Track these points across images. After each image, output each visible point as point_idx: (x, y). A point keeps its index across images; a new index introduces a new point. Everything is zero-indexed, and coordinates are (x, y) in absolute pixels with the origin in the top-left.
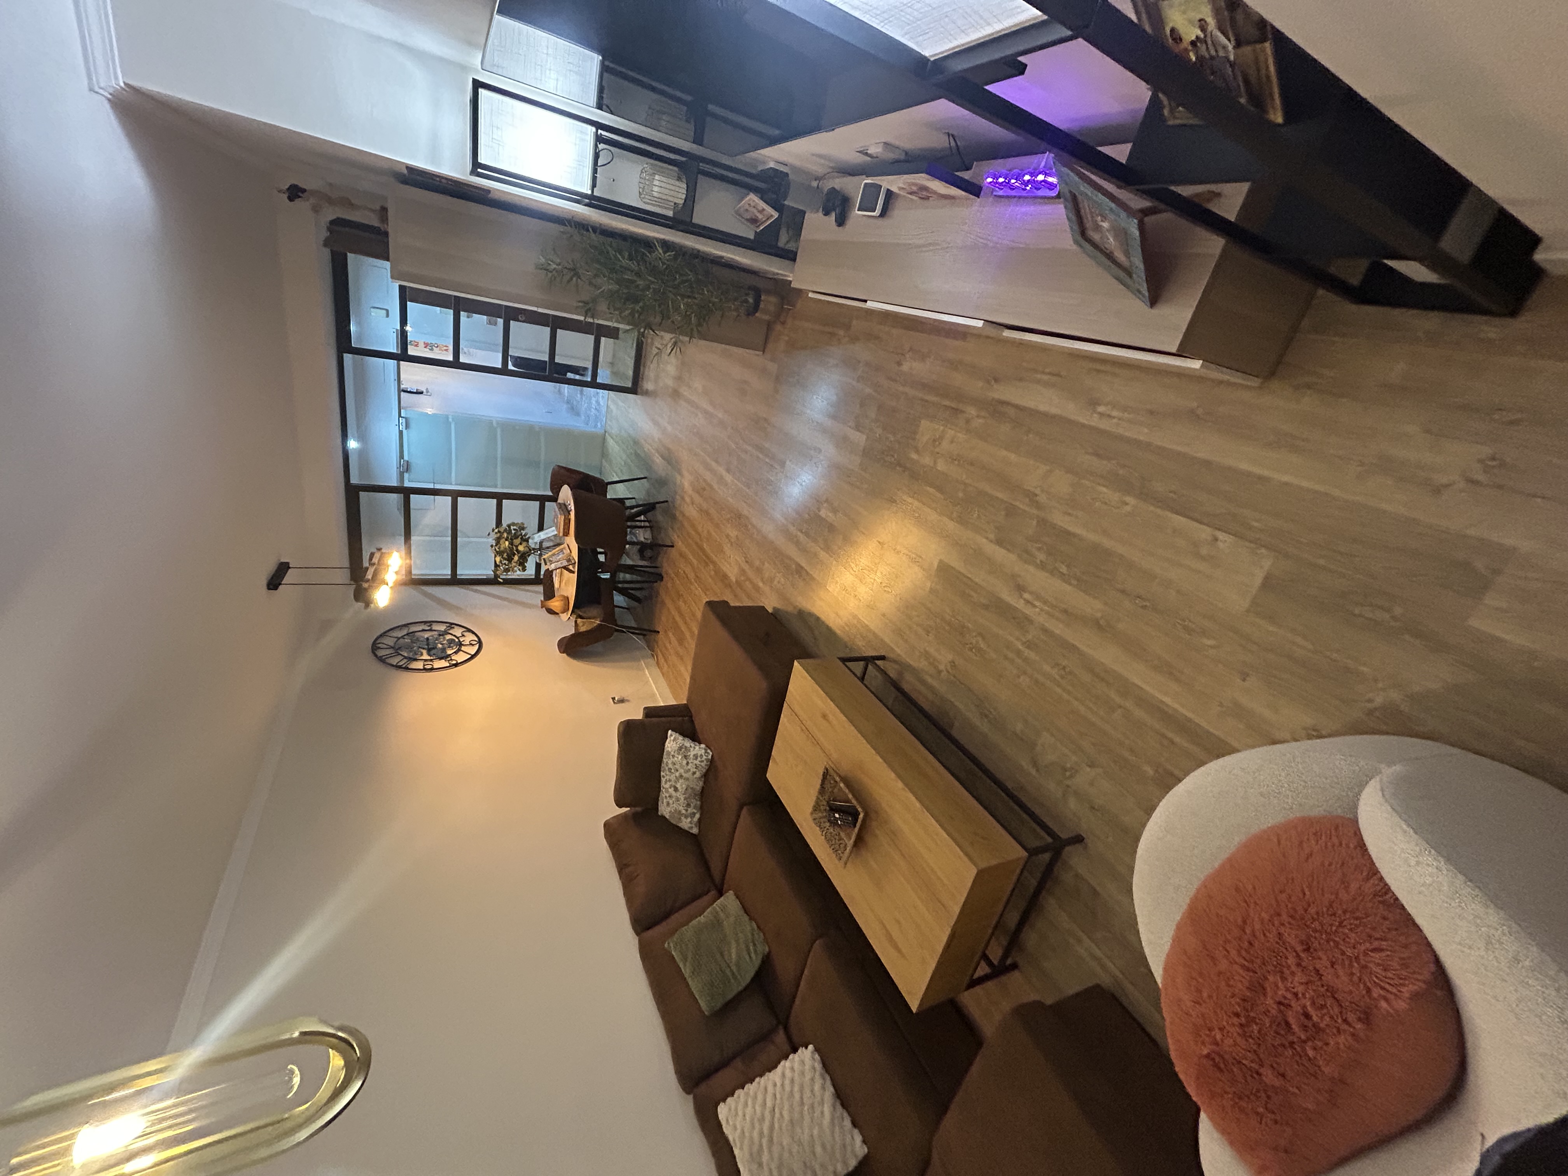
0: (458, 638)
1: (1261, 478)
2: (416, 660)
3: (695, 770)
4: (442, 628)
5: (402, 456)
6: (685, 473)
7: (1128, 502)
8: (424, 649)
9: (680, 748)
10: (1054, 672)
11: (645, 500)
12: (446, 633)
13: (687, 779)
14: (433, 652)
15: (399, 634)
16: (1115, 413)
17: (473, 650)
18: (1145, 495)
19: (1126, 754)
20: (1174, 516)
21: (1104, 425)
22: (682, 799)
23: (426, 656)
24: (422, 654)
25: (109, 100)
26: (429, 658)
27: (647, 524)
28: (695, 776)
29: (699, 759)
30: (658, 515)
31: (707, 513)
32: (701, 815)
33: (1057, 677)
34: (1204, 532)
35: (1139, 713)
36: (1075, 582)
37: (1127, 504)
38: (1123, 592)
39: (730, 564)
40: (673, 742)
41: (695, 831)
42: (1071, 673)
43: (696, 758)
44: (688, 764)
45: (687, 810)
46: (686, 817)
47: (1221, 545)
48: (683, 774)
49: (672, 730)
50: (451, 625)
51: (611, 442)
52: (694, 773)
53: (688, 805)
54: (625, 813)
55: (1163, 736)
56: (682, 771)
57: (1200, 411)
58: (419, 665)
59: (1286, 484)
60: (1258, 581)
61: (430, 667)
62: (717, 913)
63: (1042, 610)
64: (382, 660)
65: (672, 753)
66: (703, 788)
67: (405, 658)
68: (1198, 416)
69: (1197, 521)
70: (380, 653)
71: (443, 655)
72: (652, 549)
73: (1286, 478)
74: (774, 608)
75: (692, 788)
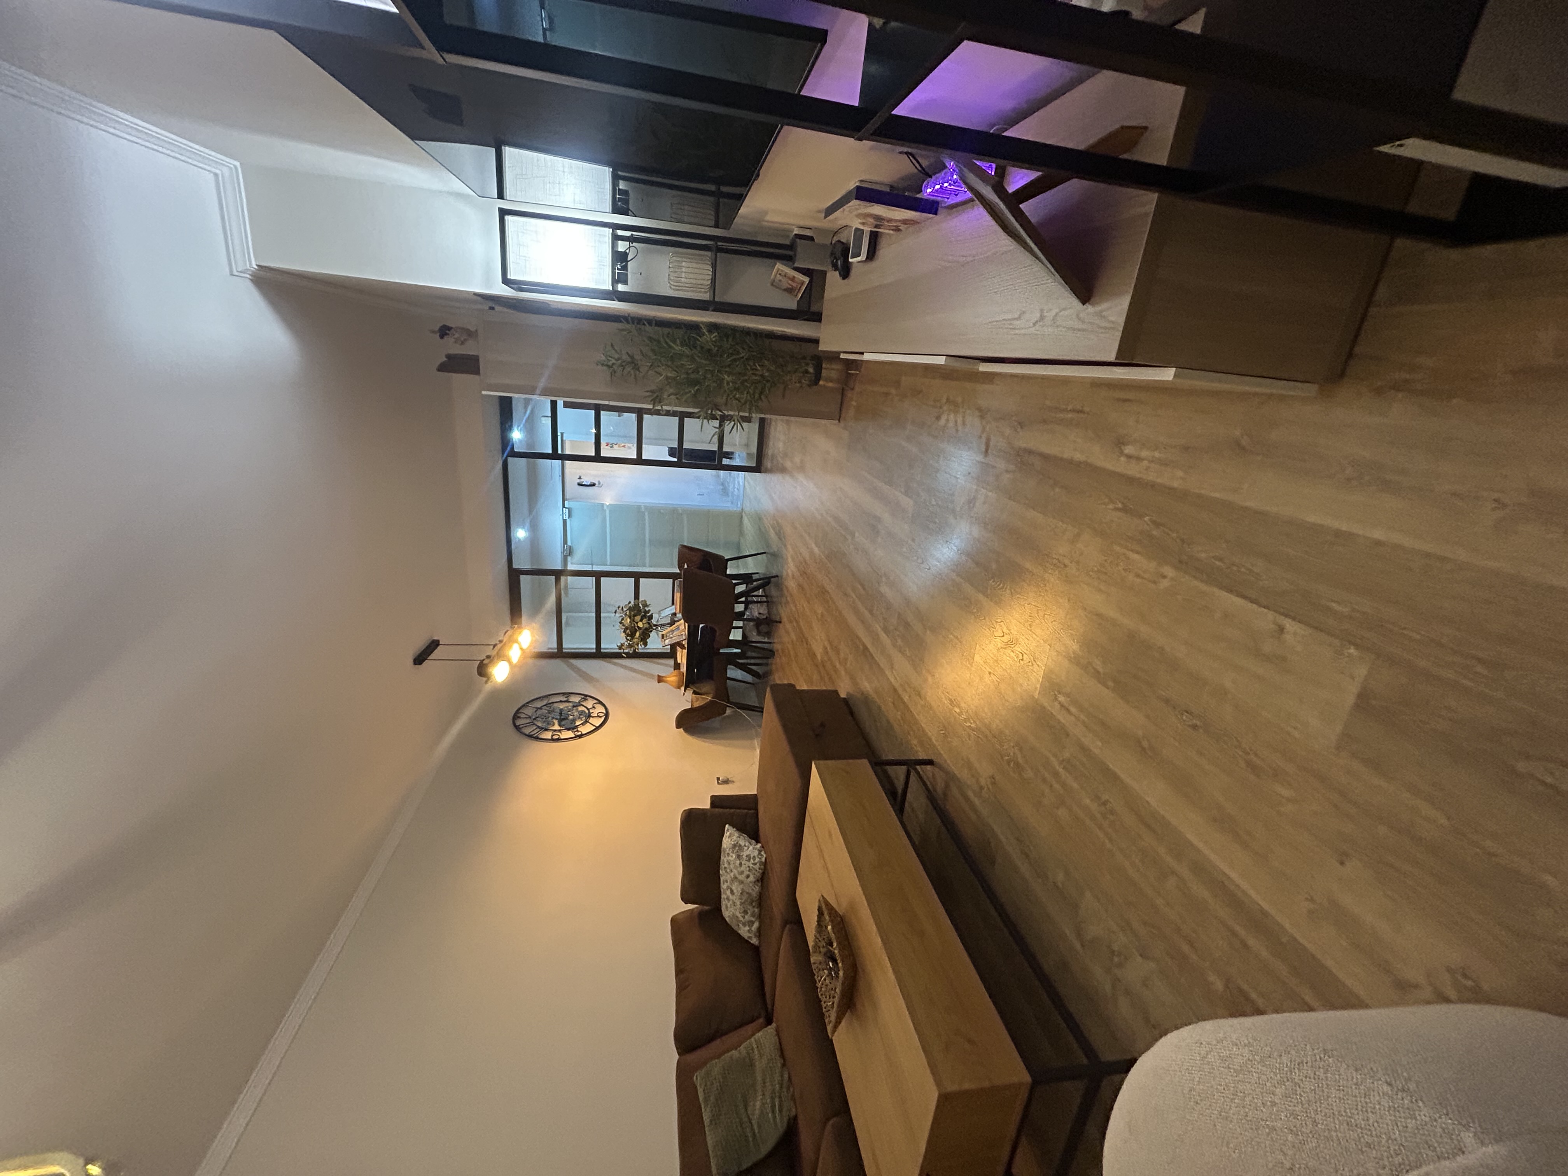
0: (588, 709)
1: (1338, 534)
2: (546, 730)
3: (748, 873)
4: (576, 699)
5: (565, 541)
6: (789, 547)
7: (1166, 574)
8: (556, 719)
9: (735, 846)
10: (1094, 807)
11: (764, 574)
12: (579, 704)
13: (742, 882)
14: (563, 723)
15: (539, 704)
16: (1144, 453)
17: (597, 722)
18: (1185, 564)
19: (1186, 948)
20: (1224, 594)
21: (1133, 470)
22: (738, 903)
23: (557, 727)
24: (554, 725)
25: (251, 280)
26: (559, 728)
27: (764, 599)
28: (749, 880)
29: (752, 861)
30: (773, 591)
31: (803, 589)
32: (760, 923)
33: (1098, 816)
34: (1265, 620)
35: (1200, 891)
36: (1111, 684)
37: (1164, 577)
38: (1167, 701)
39: (816, 641)
40: (730, 837)
41: (754, 941)
42: (1112, 812)
43: (749, 860)
44: (741, 864)
45: (744, 917)
46: (744, 925)
47: (1288, 637)
48: (738, 876)
49: (730, 825)
50: (586, 697)
51: (746, 520)
52: (748, 877)
53: (745, 912)
54: (693, 910)
55: (1234, 934)
56: (735, 871)
57: (1245, 441)
58: (548, 735)
59: (1379, 543)
60: (1350, 700)
61: (557, 737)
62: (753, 1049)
63: (1077, 718)
64: (517, 728)
65: (727, 851)
66: (760, 893)
67: (539, 727)
68: (1243, 448)
69: (1253, 601)
70: (518, 723)
71: (572, 726)
72: (768, 625)
73: (1378, 534)
74: (848, 693)
75: (748, 893)
